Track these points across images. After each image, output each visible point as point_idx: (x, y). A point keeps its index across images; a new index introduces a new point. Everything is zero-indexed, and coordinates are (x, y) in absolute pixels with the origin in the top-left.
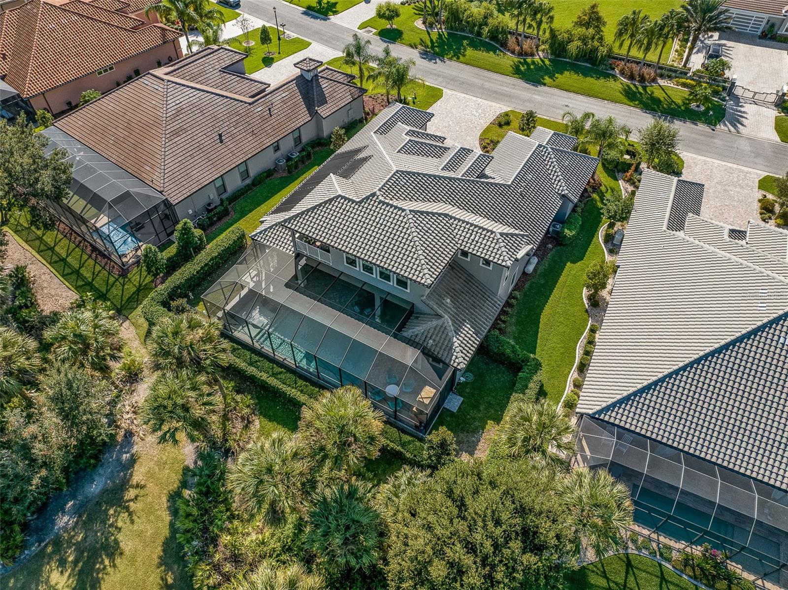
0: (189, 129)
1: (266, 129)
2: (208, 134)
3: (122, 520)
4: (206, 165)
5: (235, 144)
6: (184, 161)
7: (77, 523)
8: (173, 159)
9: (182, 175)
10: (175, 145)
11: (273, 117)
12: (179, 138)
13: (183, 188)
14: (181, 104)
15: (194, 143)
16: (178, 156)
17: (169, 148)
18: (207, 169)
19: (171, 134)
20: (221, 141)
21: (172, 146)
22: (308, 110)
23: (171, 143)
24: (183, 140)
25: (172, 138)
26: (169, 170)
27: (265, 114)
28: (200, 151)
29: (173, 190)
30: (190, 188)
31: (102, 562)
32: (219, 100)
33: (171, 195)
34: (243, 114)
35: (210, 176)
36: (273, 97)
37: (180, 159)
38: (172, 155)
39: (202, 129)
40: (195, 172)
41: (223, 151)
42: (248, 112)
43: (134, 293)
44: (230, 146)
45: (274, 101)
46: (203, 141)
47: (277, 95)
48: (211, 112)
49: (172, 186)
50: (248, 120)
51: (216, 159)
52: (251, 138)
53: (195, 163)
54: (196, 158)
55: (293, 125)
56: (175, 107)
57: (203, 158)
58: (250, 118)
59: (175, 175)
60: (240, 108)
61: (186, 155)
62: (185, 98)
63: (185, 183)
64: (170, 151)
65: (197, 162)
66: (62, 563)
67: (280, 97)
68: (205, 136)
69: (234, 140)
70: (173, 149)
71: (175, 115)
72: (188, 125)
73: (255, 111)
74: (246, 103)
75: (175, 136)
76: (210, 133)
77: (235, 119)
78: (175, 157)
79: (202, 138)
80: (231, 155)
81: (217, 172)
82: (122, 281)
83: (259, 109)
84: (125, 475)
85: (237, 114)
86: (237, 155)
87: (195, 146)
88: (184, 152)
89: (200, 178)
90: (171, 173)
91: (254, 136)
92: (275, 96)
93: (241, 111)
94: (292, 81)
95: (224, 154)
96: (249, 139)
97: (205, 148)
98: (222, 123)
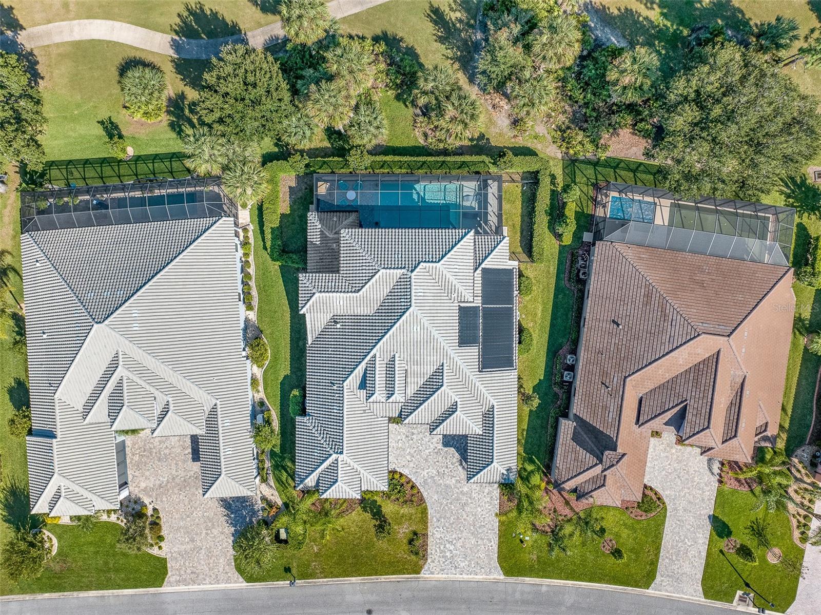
0: (644, 309)
1: (595, 366)
2: (628, 318)
3: (449, 53)
4: (605, 291)
5: (604, 329)
6: (622, 279)
7: (471, 39)
8: (630, 273)
9: (612, 268)
10: (639, 285)
11: (600, 383)
12: (642, 294)
13: (603, 259)
14: (670, 323)
15: (630, 301)
16: (629, 279)
17: (640, 279)
18: (602, 289)
19: (650, 292)
20: (613, 321)
21: (640, 282)
22: (582, 419)
23: (644, 284)
24: (638, 295)
25: (647, 289)
26: (624, 263)
27: (608, 381)
28: (619, 298)
29: (607, 251)
30: (598, 263)
31: (442, 32)
32: (649, 358)
33: (604, 246)
34: (622, 362)
35: (595, 285)
36: (616, 404)
37: (625, 278)
38: (633, 275)
39: (635, 318)
40: (607, 278)
41: (606, 315)
42: (621, 368)
43: (575, 177)
44: (604, 324)
45: (613, 401)
46: (625, 308)
47: (615, 410)
48: (644, 340)
49: (610, 253)
50: (614, 361)
51: (604, 303)
52: (598, 347)
53: (613, 285)
54: (617, 290)
55: (581, 391)
56: (670, 317)
57: (612, 295)
58: (614, 364)
59: (616, 263)
60: (629, 366)
61: (625, 285)
62: (673, 332)
63: (605, 264)
64: (637, 277)
65: (613, 288)
66: (461, 21)
67: (611, 410)
68: (628, 314)
69: (607, 333)
70: (636, 281)
71: (664, 309)
72: (648, 311)
73: (616, 375)
74: (629, 375)
75: (646, 293)
76: (627, 320)
77: (623, 352)
78: (629, 276)
79: (629, 311)
80: (598, 317)
81: (594, 294)
82: (592, 181)
83: (615, 379)
84: (468, 73)
85: (626, 358)
86: (594, 321)
87: (626, 299)
88: (628, 286)
89: (600, 277)
90: (620, 261)
91: (597, 351)
92: (616, 406)
93: (625, 364)
94: (617, 437)
95: (603, 313)
96: (598, 344)
97: (618, 304)
98: (629, 338)
